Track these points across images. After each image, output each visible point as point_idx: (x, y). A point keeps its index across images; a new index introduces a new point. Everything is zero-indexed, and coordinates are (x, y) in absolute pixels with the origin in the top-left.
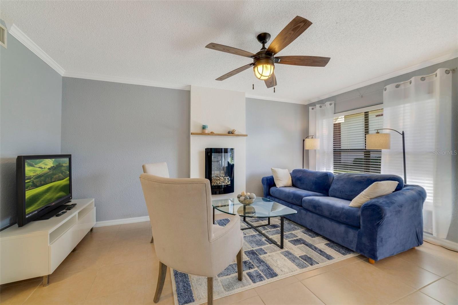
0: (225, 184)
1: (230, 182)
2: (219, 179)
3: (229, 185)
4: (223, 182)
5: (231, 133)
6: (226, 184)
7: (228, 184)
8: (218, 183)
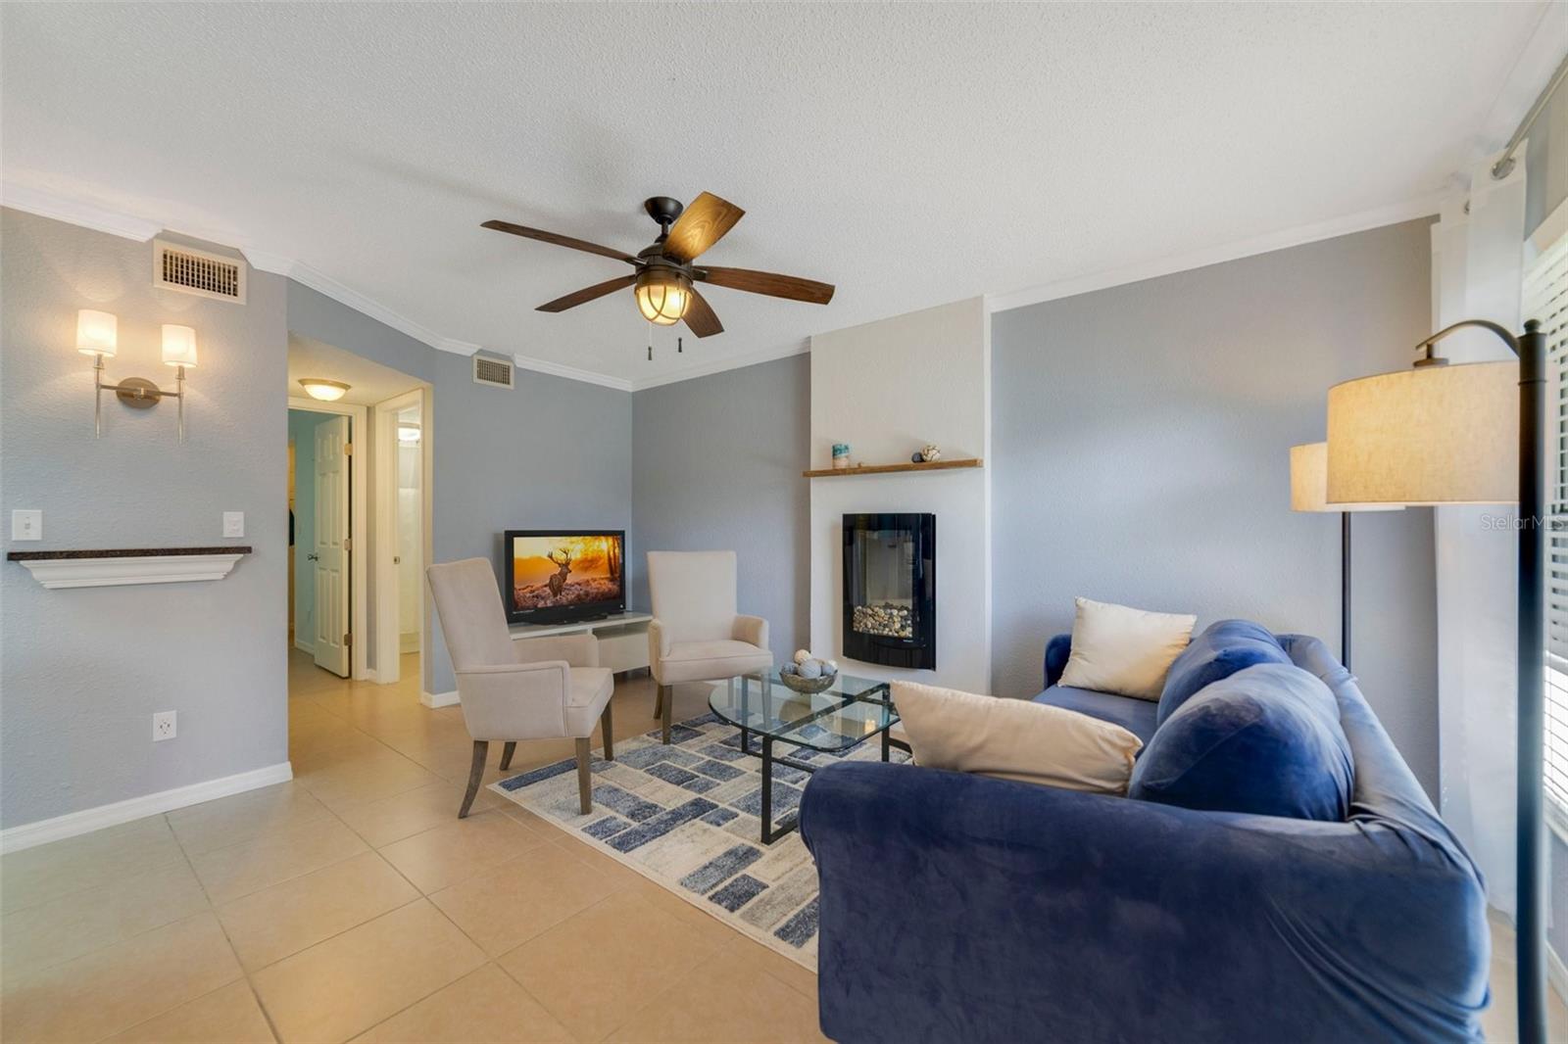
0: (890, 634)
1: (910, 629)
2: (870, 612)
3: (908, 638)
4: (885, 626)
5: (920, 461)
6: (896, 635)
7: (903, 634)
8: (870, 625)
